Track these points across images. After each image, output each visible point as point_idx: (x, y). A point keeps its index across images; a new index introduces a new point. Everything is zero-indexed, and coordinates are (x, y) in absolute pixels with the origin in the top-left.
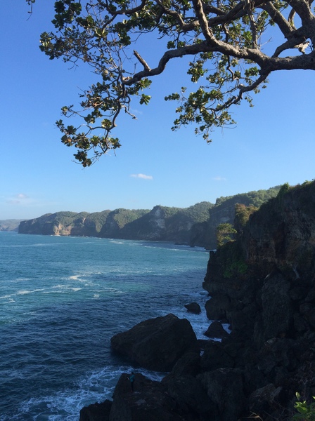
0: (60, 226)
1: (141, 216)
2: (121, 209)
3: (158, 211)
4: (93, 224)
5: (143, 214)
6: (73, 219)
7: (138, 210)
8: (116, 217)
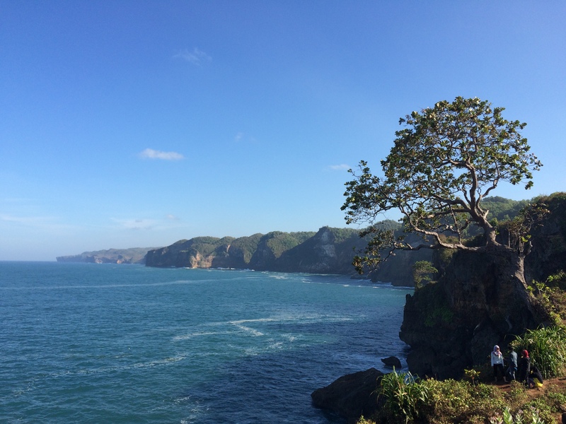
0: (198, 257)
1: (303, 241)
2: (276, 232)
3: (325, 235)
4: (241, 252)
5: (305, 237)
6: (214, 247)
7: (299, 233)
8: (270, 243)
